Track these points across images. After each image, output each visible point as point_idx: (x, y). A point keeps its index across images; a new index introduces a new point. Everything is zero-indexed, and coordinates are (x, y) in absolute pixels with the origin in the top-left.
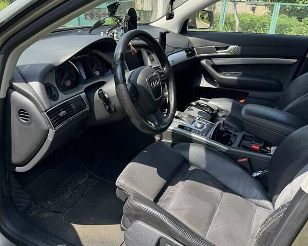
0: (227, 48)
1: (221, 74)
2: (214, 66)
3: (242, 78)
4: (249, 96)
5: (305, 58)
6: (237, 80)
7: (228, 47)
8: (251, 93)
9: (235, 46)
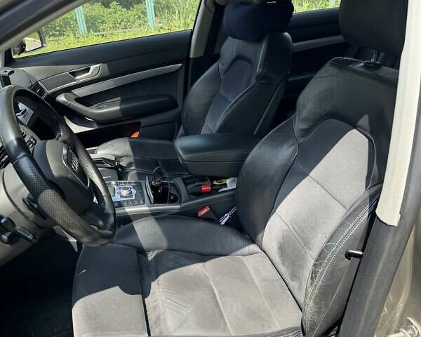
0: (88, 70)
1: (92, 108)
2: (79, 100)
3: (125, 106)
4: (142, 125)
5: (190, 59)
6: (121, 109)
7: (89, 68)
8: (144, 121)
9: (98, 65)
